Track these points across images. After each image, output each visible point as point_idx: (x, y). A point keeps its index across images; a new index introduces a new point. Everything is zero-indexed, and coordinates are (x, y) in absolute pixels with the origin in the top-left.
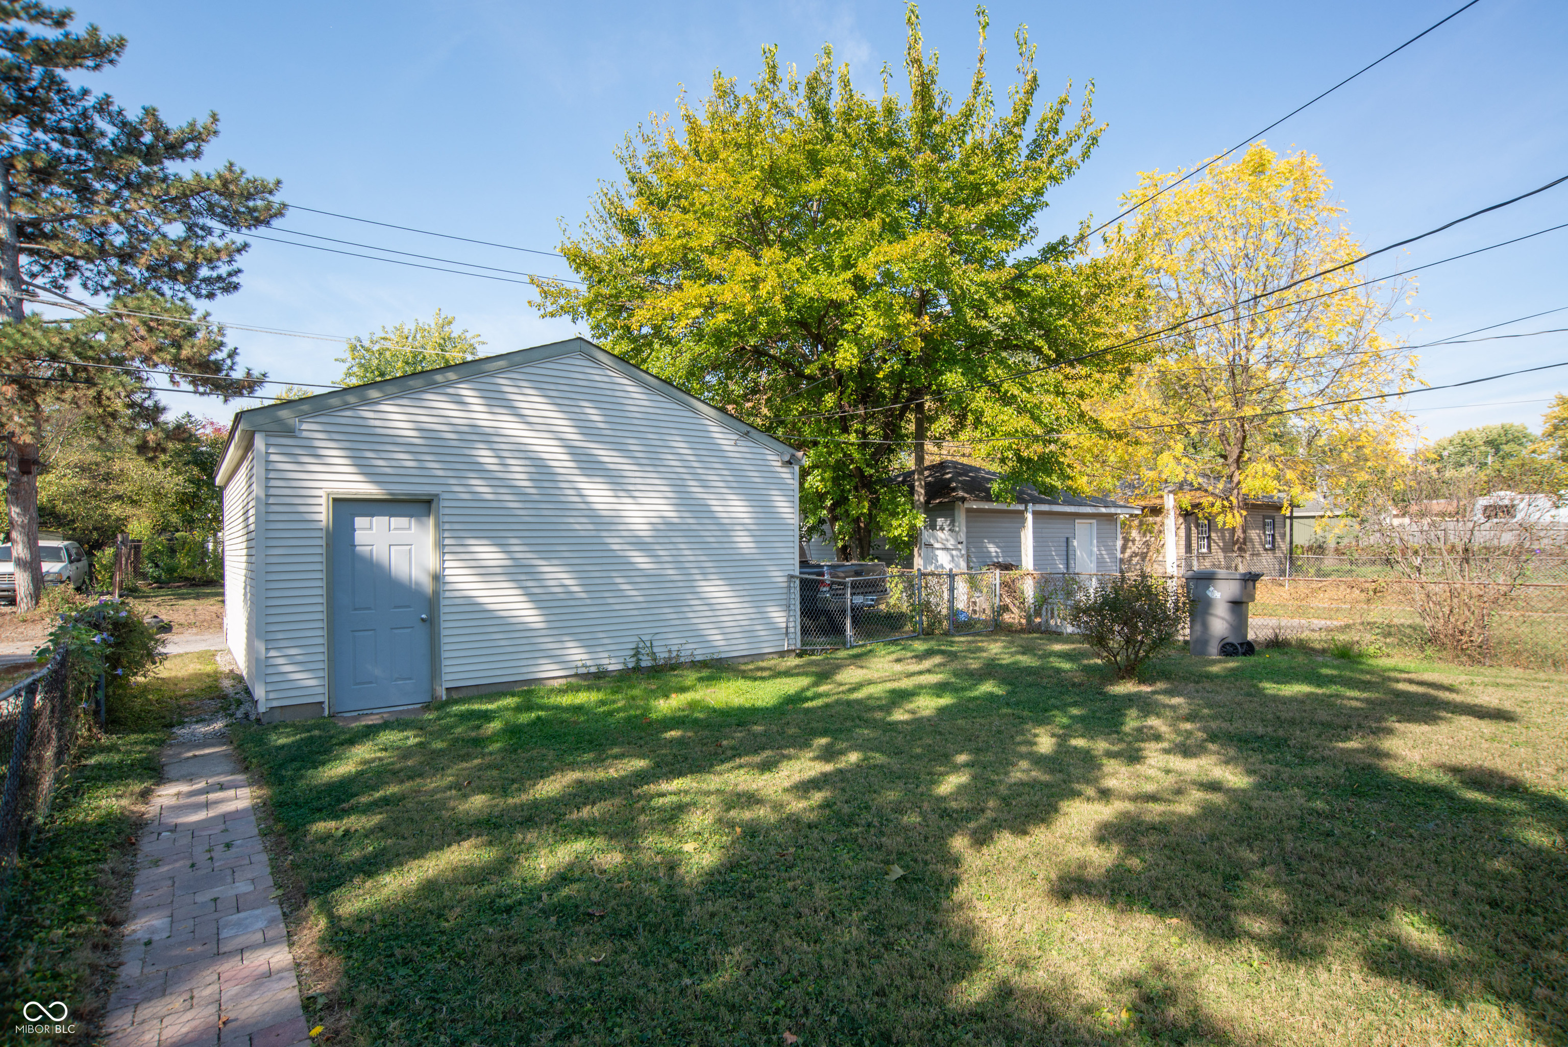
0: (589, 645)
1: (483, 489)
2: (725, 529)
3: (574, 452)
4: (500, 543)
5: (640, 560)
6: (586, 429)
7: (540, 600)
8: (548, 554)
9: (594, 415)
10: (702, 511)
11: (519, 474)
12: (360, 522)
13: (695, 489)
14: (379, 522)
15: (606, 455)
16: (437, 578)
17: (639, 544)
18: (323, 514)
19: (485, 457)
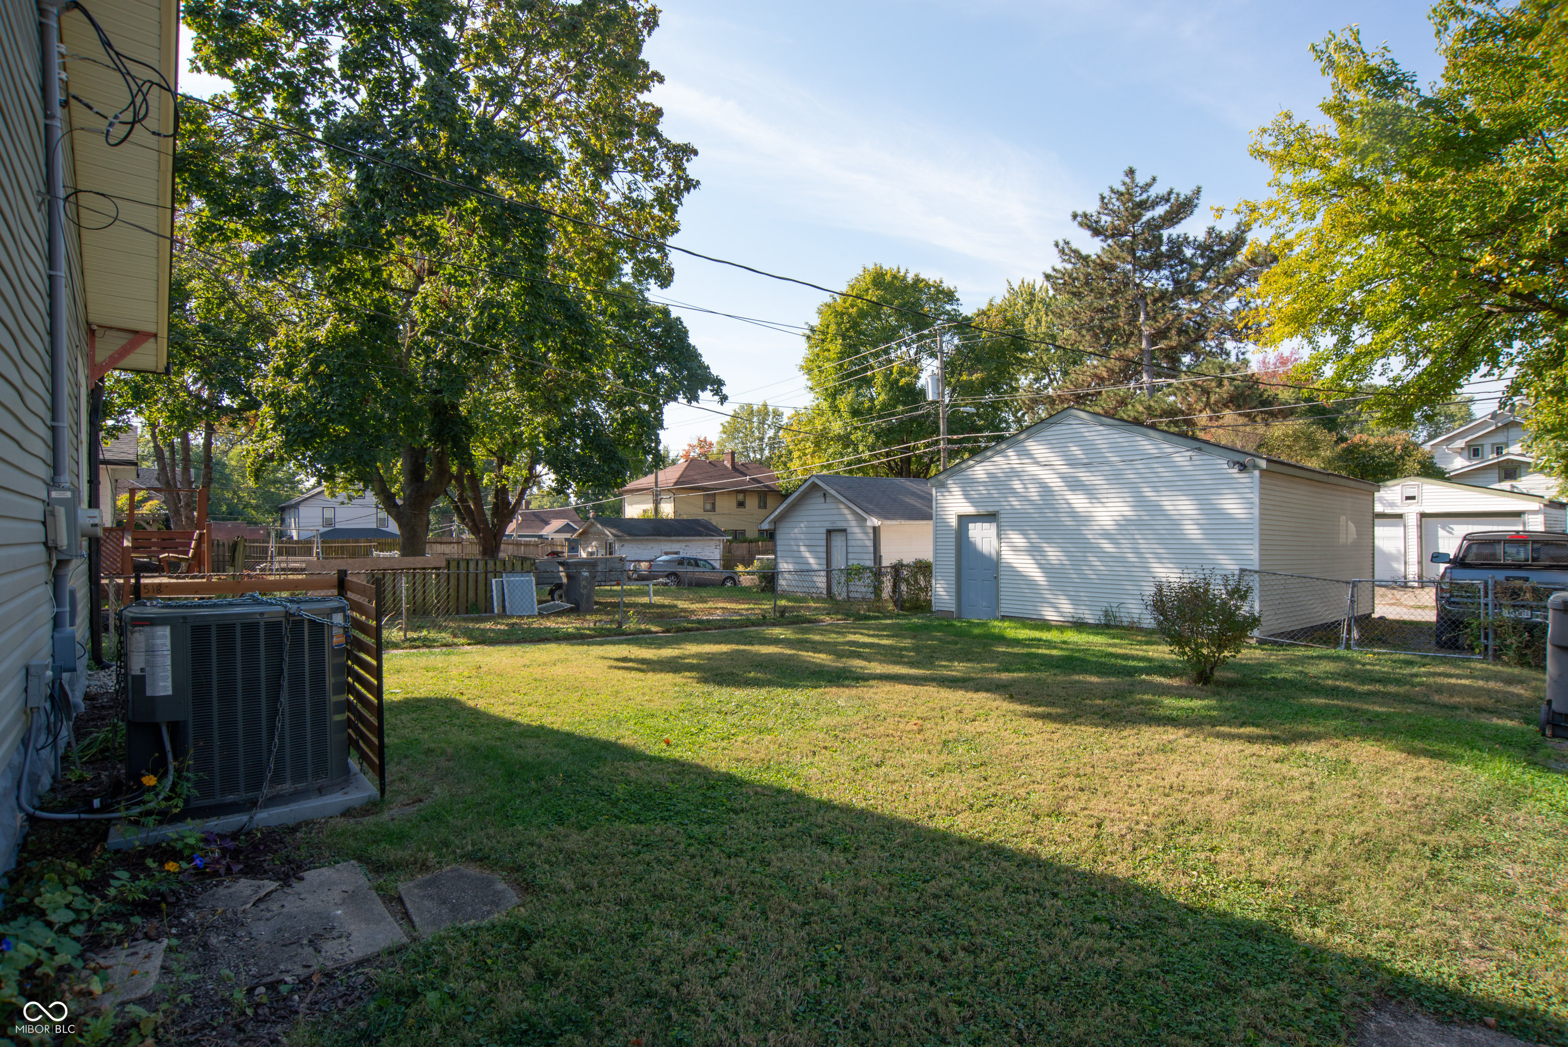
0: (1075, 601)
1: (1015, 503)
2: (1174, 523)
3: (1063, 477)
4: (1024, 533)
5: (1108, 546)
6: (1072, 462)
7: (1044, 567)
8: (1049, 540)
9: (1076, 450)
10: (1156, 509)
11: (1033, 493)
12: (971, 526)
13: (1148, 493)
14: (979, 525)
15: (1084, 476)
16: (999, 554)
17: (1107, 535)
18: (953, 522)
19: (1017, 485)
